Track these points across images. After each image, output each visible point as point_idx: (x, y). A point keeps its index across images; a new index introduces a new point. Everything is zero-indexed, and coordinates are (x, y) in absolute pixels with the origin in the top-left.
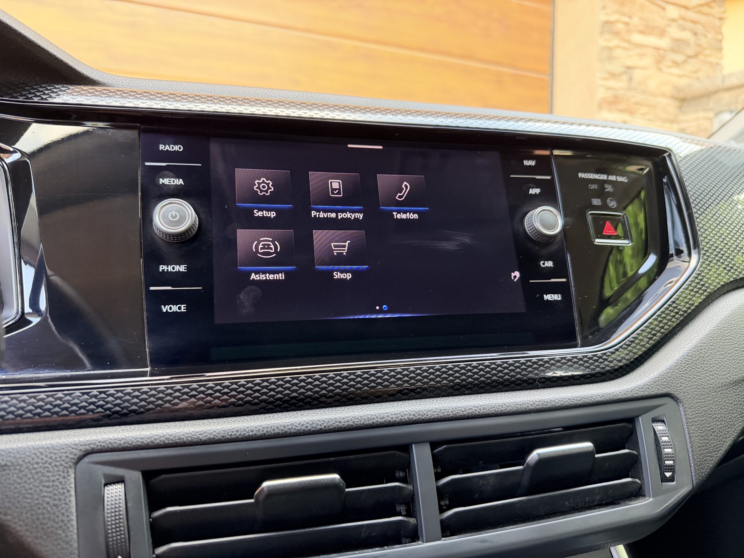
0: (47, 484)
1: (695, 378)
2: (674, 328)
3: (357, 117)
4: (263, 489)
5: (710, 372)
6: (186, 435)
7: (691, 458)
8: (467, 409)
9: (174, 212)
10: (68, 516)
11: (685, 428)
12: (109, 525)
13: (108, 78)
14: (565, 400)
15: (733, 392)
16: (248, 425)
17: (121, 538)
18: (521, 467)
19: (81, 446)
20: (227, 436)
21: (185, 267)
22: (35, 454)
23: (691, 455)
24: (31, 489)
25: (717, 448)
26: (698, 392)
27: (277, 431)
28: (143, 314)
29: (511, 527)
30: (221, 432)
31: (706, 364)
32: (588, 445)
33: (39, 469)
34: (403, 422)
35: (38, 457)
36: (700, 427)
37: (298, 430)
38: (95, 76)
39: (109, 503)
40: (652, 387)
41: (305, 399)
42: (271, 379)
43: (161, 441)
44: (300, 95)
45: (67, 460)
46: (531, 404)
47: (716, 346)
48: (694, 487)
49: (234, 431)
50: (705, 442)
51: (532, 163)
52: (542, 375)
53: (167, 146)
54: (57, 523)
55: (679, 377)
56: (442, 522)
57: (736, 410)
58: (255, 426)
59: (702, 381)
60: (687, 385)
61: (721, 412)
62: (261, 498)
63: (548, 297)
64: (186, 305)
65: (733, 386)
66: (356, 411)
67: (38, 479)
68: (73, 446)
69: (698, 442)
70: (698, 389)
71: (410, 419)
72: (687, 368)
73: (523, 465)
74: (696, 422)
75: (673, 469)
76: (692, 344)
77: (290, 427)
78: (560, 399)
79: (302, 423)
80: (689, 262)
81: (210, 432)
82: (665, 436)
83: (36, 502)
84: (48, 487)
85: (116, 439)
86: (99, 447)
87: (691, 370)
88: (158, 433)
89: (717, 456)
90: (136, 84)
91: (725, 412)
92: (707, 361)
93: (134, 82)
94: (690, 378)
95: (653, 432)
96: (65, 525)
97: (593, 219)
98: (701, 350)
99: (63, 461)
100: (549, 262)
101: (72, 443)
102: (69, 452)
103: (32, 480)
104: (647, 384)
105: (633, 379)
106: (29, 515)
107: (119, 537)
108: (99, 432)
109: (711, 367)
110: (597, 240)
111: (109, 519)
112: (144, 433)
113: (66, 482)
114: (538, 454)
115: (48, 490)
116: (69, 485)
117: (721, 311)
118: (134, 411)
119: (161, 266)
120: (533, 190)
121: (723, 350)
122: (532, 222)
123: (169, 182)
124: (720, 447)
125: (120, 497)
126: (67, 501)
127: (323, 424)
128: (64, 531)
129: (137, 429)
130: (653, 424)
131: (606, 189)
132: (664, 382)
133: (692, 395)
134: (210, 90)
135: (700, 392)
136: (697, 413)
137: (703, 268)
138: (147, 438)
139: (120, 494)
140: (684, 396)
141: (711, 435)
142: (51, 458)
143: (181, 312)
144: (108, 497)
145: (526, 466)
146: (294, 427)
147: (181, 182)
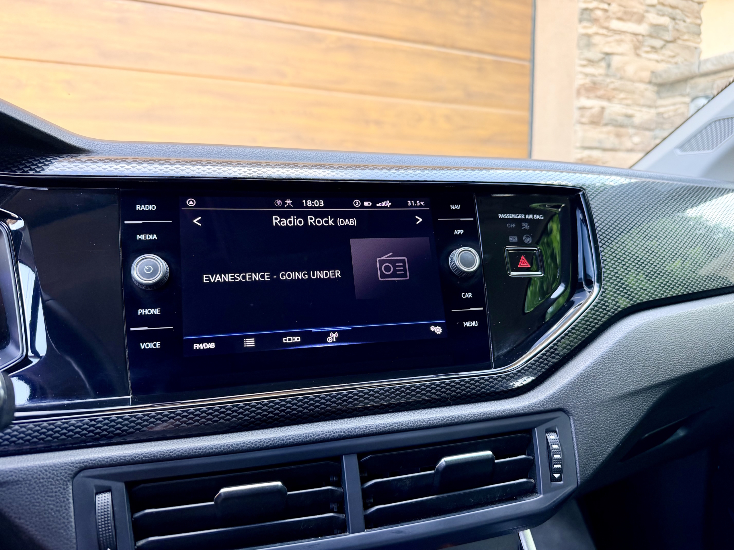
0: (51, 494)
1: (585, 395)
2: (572, 351)
4: (220, 494)
5: (600, 388)
6: (160, 453)
7: (577, 462)
8: (388, 426)
9: (148, 266)
10: (68, 519)
11: (574, 437)
12: (100, 525)
14: (470, 416)
15: (620, 405)
16: (208, 444)
17: (110, 535)
18: (432, 472)
19: (77, 464)
20: (192, 453)
21: (159, 310)
22: (41, 471)
23: (577, 459)
24: (38, 499)
25: (601, 453)
26: (587, 406)
27: (231, 448)
28: (125, 350)
29: (423, 520)
30: (187, 450)
31: (597, 382)
32: (489, 453)
33: (44, 483)
34: (335, 438)
35: (43, 474)
36: (586, 436)
37: (249, 447)
38: (80, 144)
39: (100, 508)
40: (547, 403)
41: (255, 422)
42: (227, 406)
43: (139, 458)
45: (66, 475)
46: (442, 420)
47: (607, 366)
48: (579, 485)
49: (198, 449)
50: (590, 449)
51: (457, 207)
53: (143, 206)
54: (60, 525)
55: (572, 394)
56: (366, 517)
58: (214, 444)
59: (592, 398)
60: (578, 400)
61: (607, 422)
62: (219, 501)
63: (467, 324)
64: (160, 342)
65: (619, 400)
66: (296, 430)
67: (44, 491)
68: (70, 464)
69: (584, 448)
70: (587, 404)
71: (340, 436)
72: (580, 386)
73: (434, 470)
74: (583, 432)
75: (561, 471)
76: (586, 365)
77: (242, 445)
78: (466, 415)
79: (252, 441)
80: (591, 292)
81: (178, 450)
82: (556, 444)
83: (43, 508)
84: (52, 497)
85: (104, 458)
86: (91, 465)
87: (582, 388)
88: (137, 452)
89: (600, 460)
90: (115, 148)
91: (610, 422)
92: (598, 380)
93: (114, 146)
94: (581, 394)
95: (546, 440)
96: (66, 526)
97: (510, 254)
98: (593, 370)
99: (63, 476)
100: (469, 293)
101: (70, 461)
102: (67, 469)
103: (39, 492)
104: (543, 401)
105: (532, 396)
106: (37, 519)
107: (107, 534)
108: (91, 452)
109: (601, 385)
110: (512, 273)
111: (100, 521)
112: (126, 452)
113: (65, 493)
114: (446, 462)
115: (52, 499)
116: (68, 495)
117: (616, 334)
118: (118, 434)
119: (139, 310)
120: (458, 230)
121: (612, 369)
122: (454, 261)
123: (145, 238)
124: (604, 452)
125: (108, 503)
126: (67, 507)
127: (269, 442)
128: (65, 531)
129: (121, 449)
130: (547, 434)
131: (522, 227)
132: (558, 399)
133: (581, 409)
134: (179, 151)
135: (589, 406)
136: (584, 424)
137: (603, 297)
138: (129, 456)
139: (108, 501)
140: (574, 410)
141: (596, 442)
142: (53, 474)
143: (156, 348)
144: (98, 504)
145: (436, 470)
146: (245, 445)
147: (155, 237)
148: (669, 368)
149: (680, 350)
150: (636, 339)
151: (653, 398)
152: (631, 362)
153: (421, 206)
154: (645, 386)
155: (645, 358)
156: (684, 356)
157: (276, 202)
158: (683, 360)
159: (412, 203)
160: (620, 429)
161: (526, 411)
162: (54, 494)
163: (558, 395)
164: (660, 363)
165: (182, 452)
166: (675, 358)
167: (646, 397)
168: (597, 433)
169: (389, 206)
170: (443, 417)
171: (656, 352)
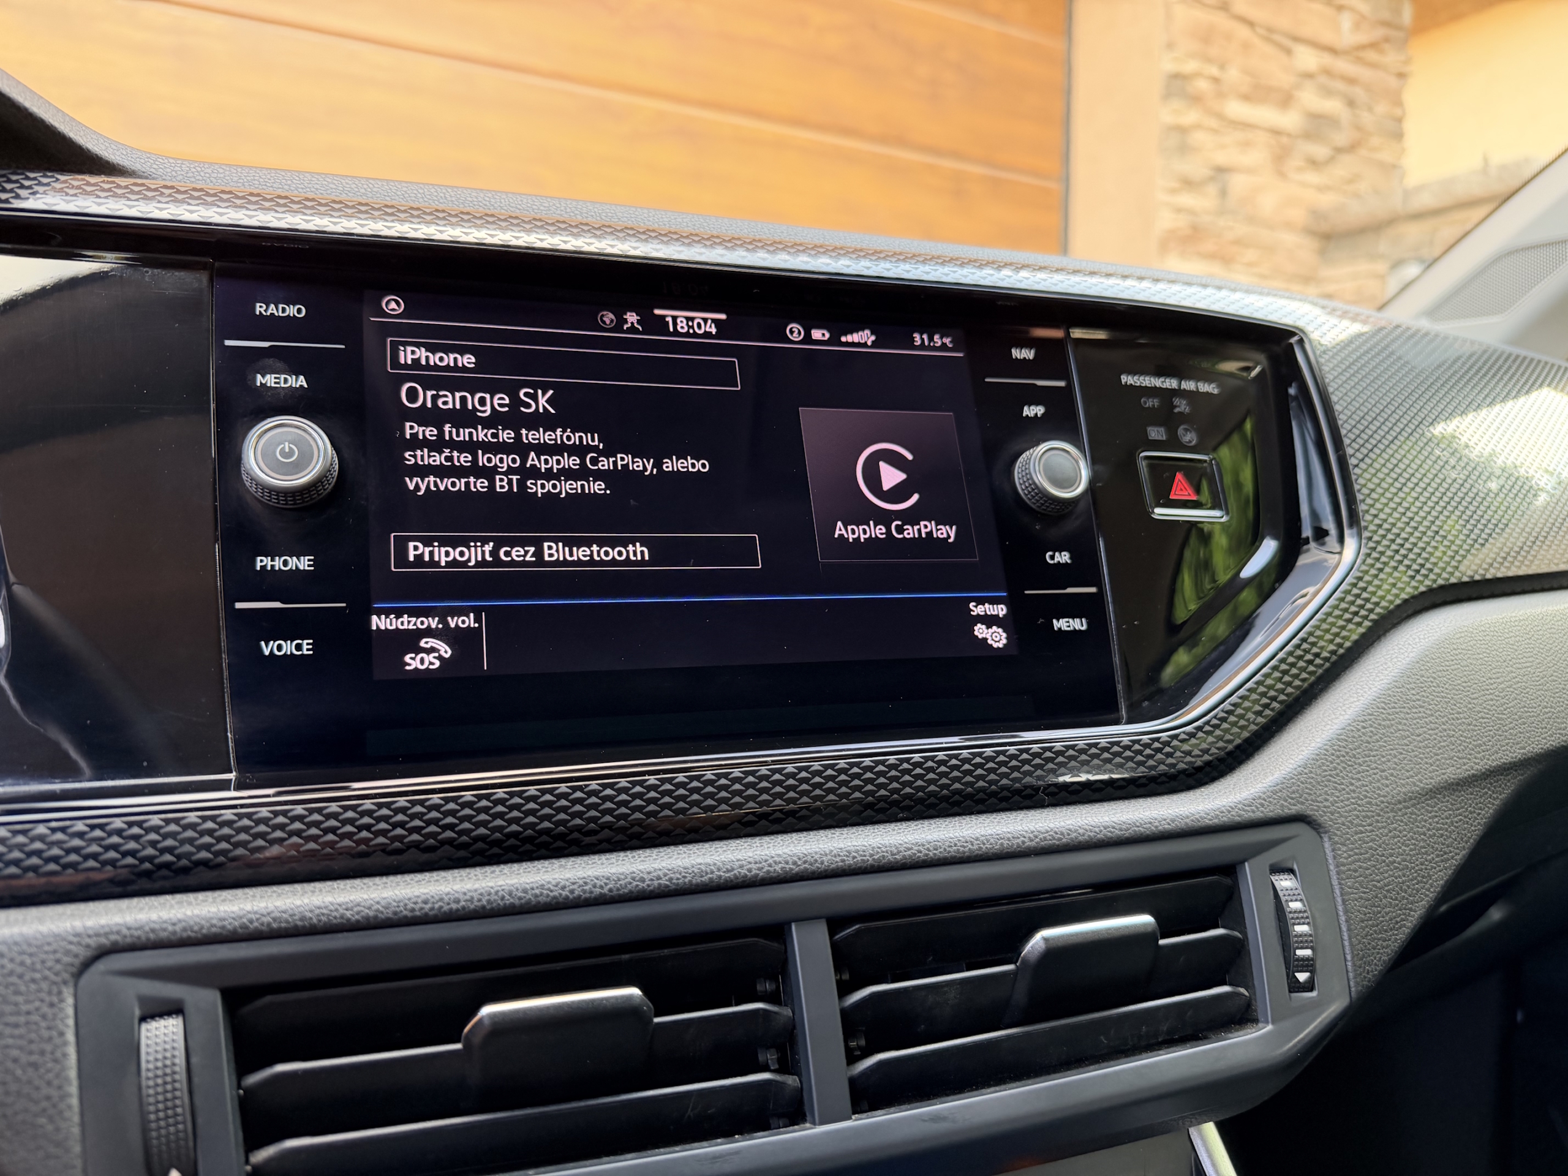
0: (12, 1019)
1: (1352, 784)
2: (1312, 685)
3: (673, 252)
4: (481, 1020)
5: (1384, 771)
6: (317, 911)
7: (1346, 943)
8: (902, 849)
9: (287, 444)
10: (60, 1088)
11: (1335, 883)
12: (150, 1104)
13: (143, 161)
14: (1097, 830)
15: (1427, 811)
16: (448, 890)
17: (178, 1131)
18: (1011, 967)
19: (89, 936)
20: (405, 913)
21: (309, 560)
23: (1346, 937)
25: (1397, 923)
26: (1359, 811)
27: (509, 900)
28: (221, 658)
29: (992, 1089)
30: (390, 904)
31: (1374, 756)
32: (1144, 920)
34: (771, 878)
36: (1363, 881)
37: (555, 897)
38: (114, 154)
39: (151, 1058)
40: (1270, 802)
41: (567, 835)
42: (495, 793)
43: (262, 924)
44: (554, 205)
45: (58, 967)
46: (1029, 837)
47: (1393, 720)
48: (1353, 1000)
49: (419, 900)
50: (1374, 911)
51: (1027, 354)
52: (1052, 779)
53: (272, 306)
54: (37, 1103)
55: (1323, 782)
56: (853, 1082)
57: (1433, 847)
58: (463, 890)
59: (1366, 791)
60: (1338, 797)
61: (1405, 851)
62: (477, 1040)
63: (1062, 624)
64: (311, 641)
65: (1426, 800)
66: (675, 857)
68: (71, 938)
69: (1359, 911)
70: (1359, 805)
71: (786, 872)
72: (1338, 764)
73: (1015, 963)
74: (1355, 871)
75: (1312, 965)
76: (1347, 717)
77: (537, 891)
78: (1087, 827)
79: (563, 883)
80: (1340, 553)
81: (367, 904)
82: (1296, 900)
84: (16, 1026)
85: (165, 922)
86: (129, 940)
87: (1345, 768)
88: (255, 908)
89: (1396, 940)
90: (202, 174)
91: (1411, 850)
92: (1376, 750)
93: (199, 169)
94: (1342, 784)
95: (1272, 892)
96: (54, 1106)
97: (1151, 467)
98: (1364, 728)
99: (50, 969)
100: (1063, 553)
101: (69, 929)
102: (61, 951)
104: (1260, 797)
105: (1232, 786)
107: (172, 1129)
108: (128, 908)
109: (1384, 763)
110: (1158, 510)
111: (151, 1091)
112: (226, 908)
113: (55, 1015)
114: (1046, 940)
115: (17, 1032)
116: (62, 1020)
117: (1402, 651)
118: (204, 863)
119: (259, 558)
120: (1032, 408)
121: (1405, 728)
122: (1030, 474)
123: (275, 383)
124: (1403, 920)
125: (175, 1045)
126: (58, 1054)
127: (606, 884)
128: (51, 1119)
129: (210, 900)
130: (1272, 878)
131: (1176, 407)
132: (1294, 792)
133: (1346, 817)
134: (363, 191)
135: (1364, 811)
136: (1356, 854)
137: (1367, 565)
138: (234, 919)
139: (175, 1038)
140: (1331, 820)
141: (1385, 897)
142: (22, 964)
143: (302, 655)
144: (148, 1046)
145: (1020, 965)
146: (545, 892)
147: (302, 381)
148: (1521, 733)
149: (1539, 693)
150: (1447, 663)
151: (1494, 799)
152: (1442, 714)
153: (944, 347)
154: (1477, 770)
155: (1470, 706)
156: (1546, 708)
157: (603, 316)
158: (1547, 716)
159: (923, 340)
160: (1432, 867)
161: (1225, 819)
162: (22, 1019)
163: (1293, 783)
164: (1500, 719)
165: (378, 910)
166: (1530, 710)
167: (1481, 797)
168: (1386, 875)
169: (869, 343)
170: (1032, 832)
171: (1491, 694)
